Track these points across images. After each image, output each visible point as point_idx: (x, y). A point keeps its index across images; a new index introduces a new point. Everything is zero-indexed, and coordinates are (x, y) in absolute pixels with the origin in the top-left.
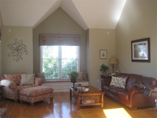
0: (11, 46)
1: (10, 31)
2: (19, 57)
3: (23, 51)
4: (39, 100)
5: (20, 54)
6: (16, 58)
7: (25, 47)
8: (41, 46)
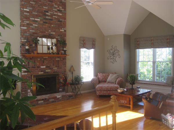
0: (109, 51)
1: (108, 39)
2: (114, 60)
3: (117, 55)
4: (103, 94)
5: (114, 58)
6: (112, 60)
7: (118, 52)
8: (136, 50)
